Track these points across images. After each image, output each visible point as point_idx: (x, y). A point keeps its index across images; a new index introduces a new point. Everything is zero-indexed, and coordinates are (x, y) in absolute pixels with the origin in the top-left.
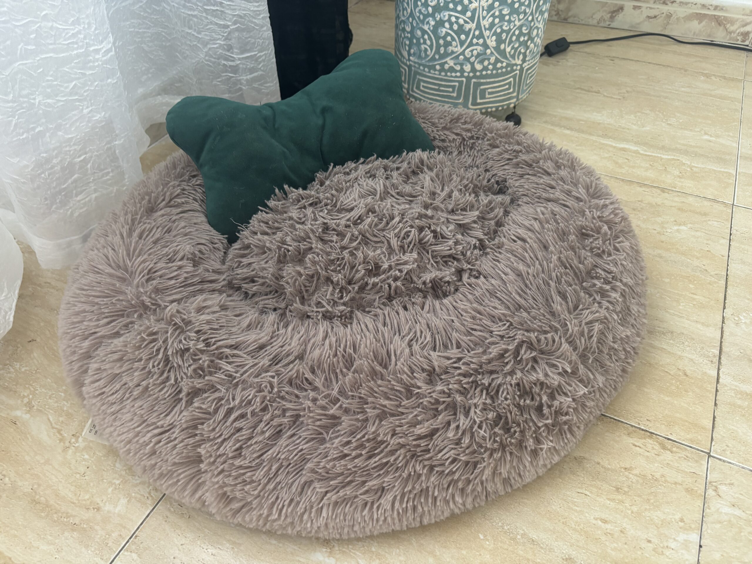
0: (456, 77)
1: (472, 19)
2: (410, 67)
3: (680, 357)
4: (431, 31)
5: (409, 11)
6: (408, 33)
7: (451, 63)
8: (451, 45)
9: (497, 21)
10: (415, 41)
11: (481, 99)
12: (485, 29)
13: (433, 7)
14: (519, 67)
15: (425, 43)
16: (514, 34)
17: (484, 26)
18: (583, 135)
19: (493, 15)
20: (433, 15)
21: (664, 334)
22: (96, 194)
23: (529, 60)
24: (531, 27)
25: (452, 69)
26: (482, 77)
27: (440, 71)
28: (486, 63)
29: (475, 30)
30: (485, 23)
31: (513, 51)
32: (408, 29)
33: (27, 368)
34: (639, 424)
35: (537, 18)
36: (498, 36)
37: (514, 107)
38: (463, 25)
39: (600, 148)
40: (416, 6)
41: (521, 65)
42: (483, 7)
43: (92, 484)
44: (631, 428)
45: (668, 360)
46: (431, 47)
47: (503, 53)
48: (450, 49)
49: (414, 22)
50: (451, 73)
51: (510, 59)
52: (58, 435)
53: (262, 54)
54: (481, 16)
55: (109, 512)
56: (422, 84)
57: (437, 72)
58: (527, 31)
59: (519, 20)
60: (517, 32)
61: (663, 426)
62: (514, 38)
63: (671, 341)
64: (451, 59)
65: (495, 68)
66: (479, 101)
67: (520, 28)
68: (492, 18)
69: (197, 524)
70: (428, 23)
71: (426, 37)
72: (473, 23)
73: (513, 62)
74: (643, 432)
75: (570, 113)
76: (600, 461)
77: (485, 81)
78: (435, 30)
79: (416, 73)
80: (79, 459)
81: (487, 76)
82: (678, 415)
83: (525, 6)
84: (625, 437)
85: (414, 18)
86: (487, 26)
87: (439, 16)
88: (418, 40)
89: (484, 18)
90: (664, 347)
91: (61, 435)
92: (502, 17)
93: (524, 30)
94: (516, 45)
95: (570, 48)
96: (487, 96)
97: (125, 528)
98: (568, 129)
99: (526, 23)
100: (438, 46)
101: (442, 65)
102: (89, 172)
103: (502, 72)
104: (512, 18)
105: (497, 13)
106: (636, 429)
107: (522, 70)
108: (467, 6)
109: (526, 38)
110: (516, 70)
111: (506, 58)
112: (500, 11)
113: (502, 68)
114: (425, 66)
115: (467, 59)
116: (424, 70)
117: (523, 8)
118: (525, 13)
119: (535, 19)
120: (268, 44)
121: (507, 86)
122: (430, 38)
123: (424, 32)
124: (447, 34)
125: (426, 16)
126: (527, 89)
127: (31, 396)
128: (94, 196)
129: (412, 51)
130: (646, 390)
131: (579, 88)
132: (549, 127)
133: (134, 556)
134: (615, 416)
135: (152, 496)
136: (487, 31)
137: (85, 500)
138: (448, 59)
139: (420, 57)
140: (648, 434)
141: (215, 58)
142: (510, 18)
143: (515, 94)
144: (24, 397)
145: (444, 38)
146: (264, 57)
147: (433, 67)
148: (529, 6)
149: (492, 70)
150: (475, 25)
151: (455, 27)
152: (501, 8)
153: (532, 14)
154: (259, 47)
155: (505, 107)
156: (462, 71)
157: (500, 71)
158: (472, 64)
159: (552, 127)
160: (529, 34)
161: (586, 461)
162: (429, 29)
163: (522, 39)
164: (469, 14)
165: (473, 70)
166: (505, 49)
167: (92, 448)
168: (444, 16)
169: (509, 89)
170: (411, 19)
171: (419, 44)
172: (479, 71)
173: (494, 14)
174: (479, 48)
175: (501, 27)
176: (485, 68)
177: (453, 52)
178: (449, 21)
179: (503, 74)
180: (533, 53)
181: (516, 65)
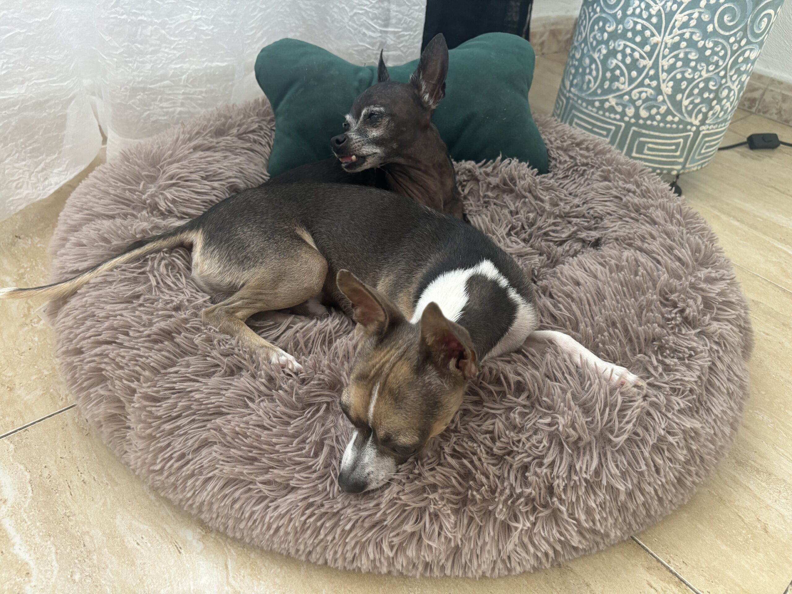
0: (615, 119)
1: (650, 55)
2: (568, 99)
3: (768, 507)
4: (601, 61)
5: (584, 35)
6: (576, 60)
7: (613, 102)
8: (618, 81)
9: (679, 64)
10: (581, 70)
11: (637, 152)
12: (663, 71)
13: (610, 34)
14: (694, 129)
15: (590, 73)
16: (697, 86)
17: (663, 66)
18: (755, 232)
19: (676, 56)
20: (606, 43)
21: (758, 471)
22: (182, 109)
23: (710, 125)
24: (721, 85)
25: (612, 109)
26: (645, 126)
27: (599, 109)
28: (654, 111)
29: (650, 69)
30: (665, 63)
31: (691, 106)
32: (578, 56)
33: (43, 246)
34: (669, 562)
35: (731, 77)
36: (677, 83)
37: (677, 176)
38: (637, 60)
39: (770, 251)
40: (592, 30)
41: (698, 127)
42: (666, 44)
43: (22, 365)
44: (655, 563)
45: (748, 504)
46: (596, 79)
47: (678, 105)
48: (616, 84)
49: (586, 48)
50: (610, 113)
51: (686, 115)
52: (26, 311)
53: (406, 33)
54: (661, 54)
55: (19, 396)
56: (576, 120)
57: (595, 110)
58: (714, 88)
59: (708, 71)
60: (701, 85)
61: (702, 579)
62: (696, 91)
63: (764, 484)
64: (615, 97)
65: (663, 120)
66: (634, 154)
67: (707, 81)
68: (674, 60)
69: (89, 444)
70: (600, 51)
71: (593, 66)
72: (650, 60)
73: (689, 120)
74: (670, 575)
75: (748, 206)
76: (592, 584)
77: (647, 132)
78: (604, 61)
79: (574, 107)
80: (28, 337)
81: (651, 128)
82: (730, 574)
83: (719, 56)
84: (642, 570)
85: (586, 44)
86: (666, 68)
87: (613, 45)
88: (584, 69)
89: (664, 57)
90: (751, 487)
91: (29, 311)
92: (686, 61)
93: (712, 85)
94: (697, 101)
95: (779, 148)
96: (646, 151)
97: (22, 417)
98: (738, 221)
99: (715, 77)
100: (604, 79)
101: (602, 102)
102: (182, 83)
103: (671, 128)
104: (699, 66)
105: (681, 56)
106: (662, 567)
107: (697, 133)
108: (648, 39)
109: (712, 96)
110: (690, 131)
111: (681, 112)
112: (686, 54)
113: (672, 122)
114: (583, 100)
115: (632, 102)
116: (581, 105)
117: (716, 58)
118: (717, 65)
119: (728, 77)
120: (417, 26)
121: (674, 147)
122: (597, 69)
123: (593, 61)
124: (617, 67)
125: (599, 43)
126: (699, 160)
127: (28, 269)
128: (179, 109)
129: (575, 81)
130: (699, 526)
131: (772, 187)
132: (716, 212)
133: (12, 446)
134: (640, 539)
135: (67, 399)
136: (665, 74)
137: (6, 376)
138: (610, 97)
139: (581, 89)
140: (677, 579)
141: (357, 25)
142: (696, 66)
143: (681, 160)
144: (23, 267)
145: (613, 71)
146: (407, 38)
147: (592, 103)
148: (724, 58)
149: (659, 122)
150: (651, 62)
151: (628, 60)
152: (687, 50)
153: (725, 68)
154: (405, 25)
155: (665, 172)
156: (623, 114)
157: (668, 126)
158: (637, 109)
159: (719, 214)
160: (717, 92)
161: (572, 574)
162: (599, 58)
163: (706, 95)
164: (648, 48)
165: (637, 115)
166: (681, 101)
167: (46, 334)
168: (619, 45)
169: (675, 151)
170: (583, 45)
171: (584, 74)
172: (643, 119)
173: (678, 55)
174: (650, 91)
175: (683, 73)
176: (652, 118)
177: (618, 89)
178: (623, 52)
179: (671, 131)
180: (718, 117)
181: (692, 125)
